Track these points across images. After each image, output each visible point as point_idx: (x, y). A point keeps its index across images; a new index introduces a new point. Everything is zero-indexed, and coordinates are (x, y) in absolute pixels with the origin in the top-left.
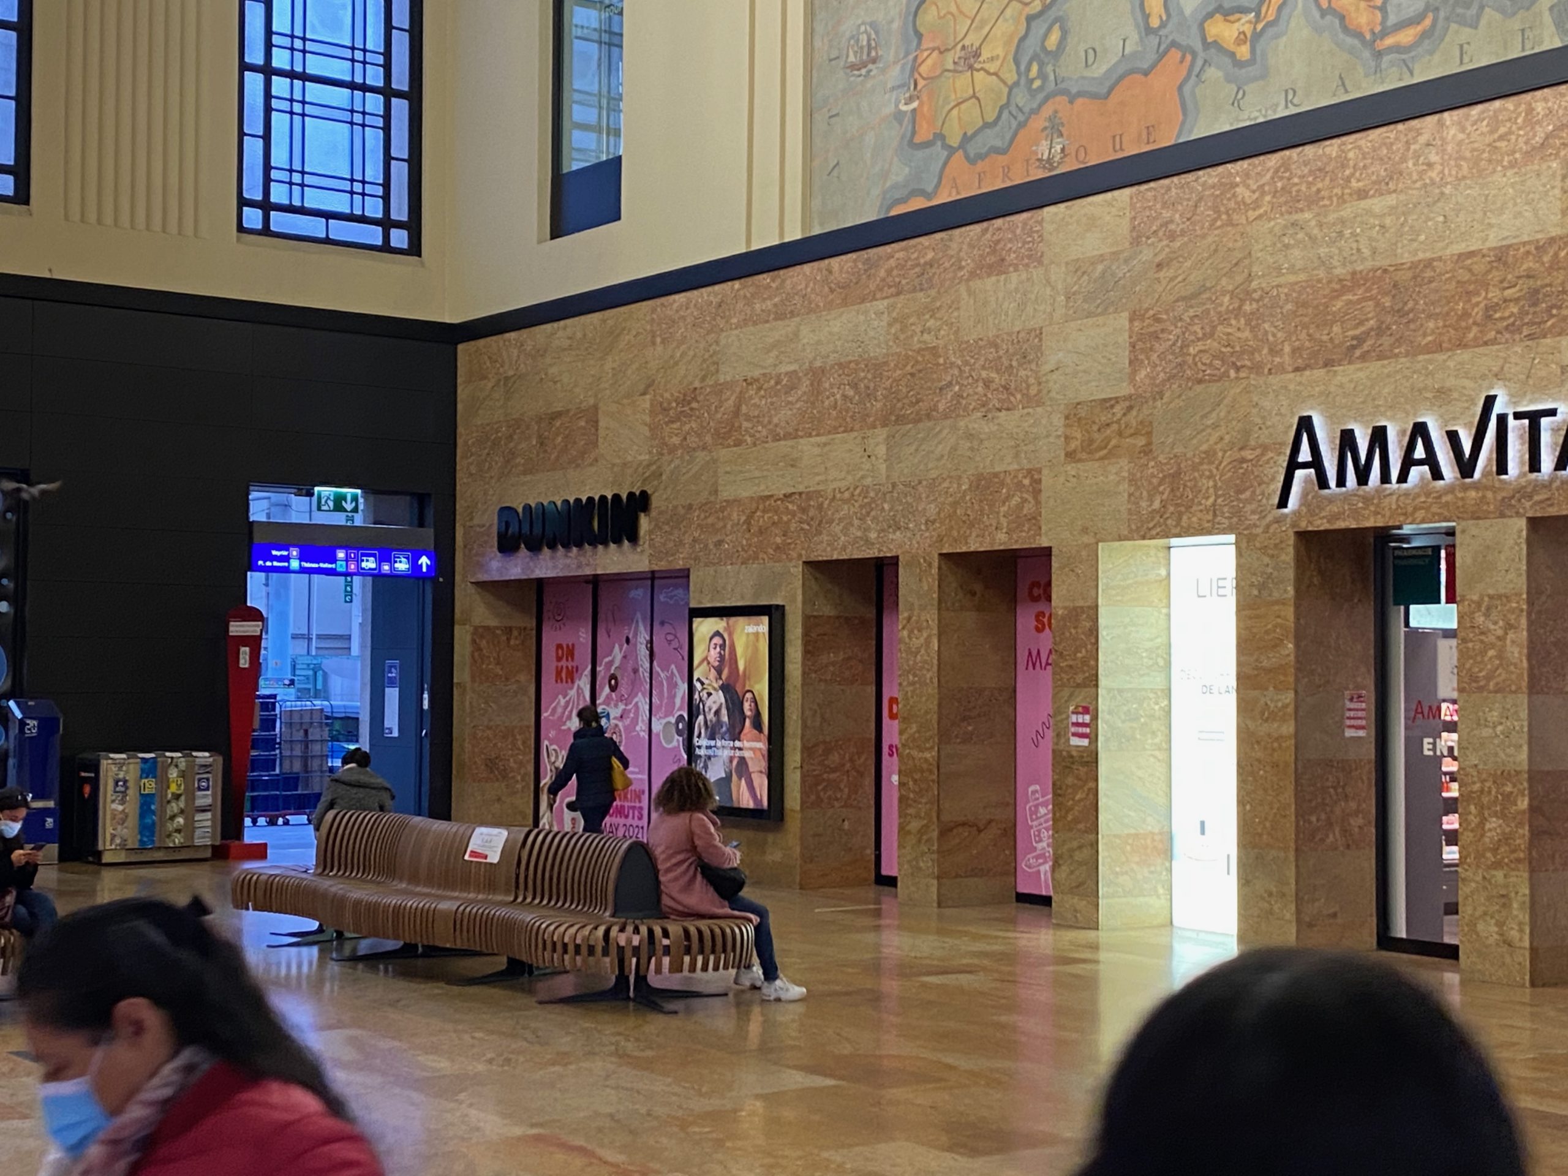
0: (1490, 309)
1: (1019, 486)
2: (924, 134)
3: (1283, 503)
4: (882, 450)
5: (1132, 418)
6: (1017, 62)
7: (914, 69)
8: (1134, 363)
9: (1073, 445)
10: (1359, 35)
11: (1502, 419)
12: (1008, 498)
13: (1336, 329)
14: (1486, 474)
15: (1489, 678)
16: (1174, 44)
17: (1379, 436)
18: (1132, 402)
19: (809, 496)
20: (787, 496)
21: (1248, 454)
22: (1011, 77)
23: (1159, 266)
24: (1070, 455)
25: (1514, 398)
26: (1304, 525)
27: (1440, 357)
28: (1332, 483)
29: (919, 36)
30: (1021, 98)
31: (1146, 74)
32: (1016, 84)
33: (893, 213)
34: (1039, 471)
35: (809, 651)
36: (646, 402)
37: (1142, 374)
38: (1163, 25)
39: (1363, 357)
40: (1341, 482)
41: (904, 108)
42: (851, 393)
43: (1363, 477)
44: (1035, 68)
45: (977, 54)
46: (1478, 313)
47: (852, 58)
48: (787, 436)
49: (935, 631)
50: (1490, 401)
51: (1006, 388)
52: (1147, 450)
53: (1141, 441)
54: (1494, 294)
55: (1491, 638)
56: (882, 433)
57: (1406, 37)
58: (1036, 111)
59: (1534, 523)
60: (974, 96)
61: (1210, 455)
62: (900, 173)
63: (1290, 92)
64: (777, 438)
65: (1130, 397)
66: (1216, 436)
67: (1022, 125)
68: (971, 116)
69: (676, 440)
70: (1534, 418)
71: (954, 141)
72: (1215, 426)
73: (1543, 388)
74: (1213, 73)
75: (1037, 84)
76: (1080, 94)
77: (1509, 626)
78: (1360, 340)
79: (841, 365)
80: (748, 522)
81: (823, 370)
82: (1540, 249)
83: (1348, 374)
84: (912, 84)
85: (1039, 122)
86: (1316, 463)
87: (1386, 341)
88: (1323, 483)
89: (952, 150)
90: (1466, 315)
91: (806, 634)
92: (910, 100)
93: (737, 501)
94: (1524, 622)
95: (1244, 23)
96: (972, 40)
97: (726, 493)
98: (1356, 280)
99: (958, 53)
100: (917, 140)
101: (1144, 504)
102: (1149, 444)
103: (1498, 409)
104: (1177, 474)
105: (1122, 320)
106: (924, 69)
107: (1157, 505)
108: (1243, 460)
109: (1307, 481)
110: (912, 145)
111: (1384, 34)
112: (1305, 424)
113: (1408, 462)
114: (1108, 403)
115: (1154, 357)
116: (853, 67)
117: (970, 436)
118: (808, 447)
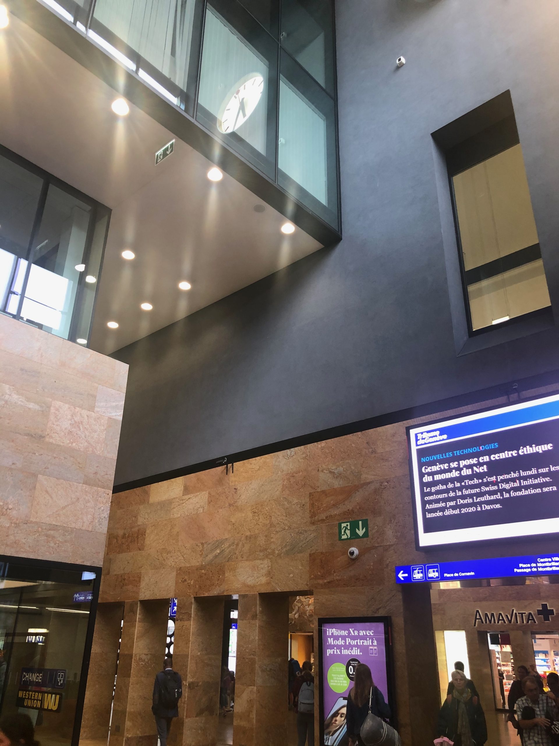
0: (510, 595)
3: (475, 625)
5: (440, 608)
8: (440, 597)
11: (516, 614)
13: (481, 595)
14: (514, 622)
17: (492, 615)
25: (517, 611)
26: (479, 630)
27: (502, 602)
28: (484, 622)
37: (442, 600)
39: (487, 601)
40: (486, 622)
43: (490, 621)
46: (508, 595)
50: (513, 610)
53: (442, 612)
61: (457, 615)
65: (440, 603)
66: (458, 612)
70: (522, 613)
73: (522, 610)
83: (484, 603)
86: (481, 618)
87: (491, 598)
88: (483, 623)
101: (444, 624)
102: (445, 613)
103: (515, 612)
104: (451, 618)
108: (466, 617)
109: (478, 621)
112: (478, 611)
113: (499, 620)
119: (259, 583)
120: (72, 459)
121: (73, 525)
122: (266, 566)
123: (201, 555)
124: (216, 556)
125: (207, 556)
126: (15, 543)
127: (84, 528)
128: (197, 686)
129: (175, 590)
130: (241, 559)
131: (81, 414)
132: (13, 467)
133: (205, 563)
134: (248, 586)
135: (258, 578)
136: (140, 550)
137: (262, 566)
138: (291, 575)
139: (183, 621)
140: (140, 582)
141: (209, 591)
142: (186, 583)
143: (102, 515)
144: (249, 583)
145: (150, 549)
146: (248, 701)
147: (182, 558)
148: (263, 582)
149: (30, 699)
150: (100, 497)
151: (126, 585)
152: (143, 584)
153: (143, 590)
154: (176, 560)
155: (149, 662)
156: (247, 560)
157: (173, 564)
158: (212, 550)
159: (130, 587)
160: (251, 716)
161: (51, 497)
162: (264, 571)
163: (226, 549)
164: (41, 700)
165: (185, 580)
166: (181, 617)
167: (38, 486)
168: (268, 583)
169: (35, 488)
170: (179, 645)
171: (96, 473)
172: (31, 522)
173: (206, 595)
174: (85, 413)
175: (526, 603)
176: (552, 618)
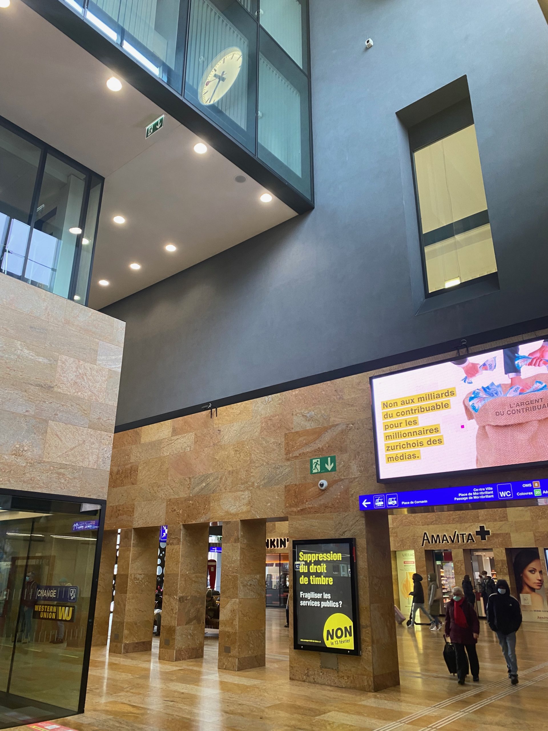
0: (454, 519)
3: (423, 545)
5: (394, 531)
8: (393, 522)
11: (458, 535)
13: (429, 520)
14: (456, 542)
15: (459, 572)
17: (438, 536)
21: (415, 537)
25: (458, 532)
26: (426, 549)
27: (446, 525)
28: (431, 543)
37: (395, 524)
39: (434, 524)
40: (432, 542)
43: (436, 542)
46: (452, 519)
50: (455, 532)
52: (396, 536)
54: (454, 517)
55: (459, 567)
59: (463, 550)
61: (408, 537)
65: (393, 528)
66: (409, 535)
70: (463, 535)
72: (409, 533)
73: (463, 531)
77: (461, 565)
78: (433, 522)
83: (431, 526)
86: (428, 539)
87: (437, 522)
88: (429, 543)
90: (450, 519)
94: (464, 564)
101: (397, 545)
102: (397, 535)
104: (403, 540)
107: (399, 545)
109: (426, 542)
112: (425, 533)
113: (443, 540)
115: (397, 522)
119: (240, 511)
120: (78, 406)
121: (81, 464)
122: (247, 497)
123: (189, 488)
124: (202, 489)
125: (194, 489)
126: (31, 479)
127: (90, 467)
128: (186, 600)
129: (166, 519)
130: (224, 491)
131: (84, 366)
132: (27, 414)
133: (192, 495)
134: (231, 514)
135: (239, 507)
136: (133, 484)
137: (243, 497)
138: (269, 504)
139: (173, 545)
140: (133, 511)
141: (196, 519)
142: (175, 512)
143: (106, 455)
144: (233, 512)
145: (142, 483)
146: (231, 611)
147: (172, 491)
148: (244, 510)
149: (46, 612)
150: (103, 439)
151: (121, 515)
152: (136, 514)
153: (136, 519)
154: (166, 493)
155: (143, 580)
156: (230, 492)
157: (164, 496)
158: (198, 484)
159: (125, 517)
160: (234, 623)
161: (61, 440)
162: (245, 501)
163: (211, 483)
164: (56, 612)
165: (175, 510)
166: (171, 542)
167: (49, 431)
168: (248, 512)
169: (46, 432)
170: (170, 566)
171: (99, 419)
172: (44, 462)
173: (194, 522)
174: (88, 365)
175: (467, 525)
176: (488, 537)
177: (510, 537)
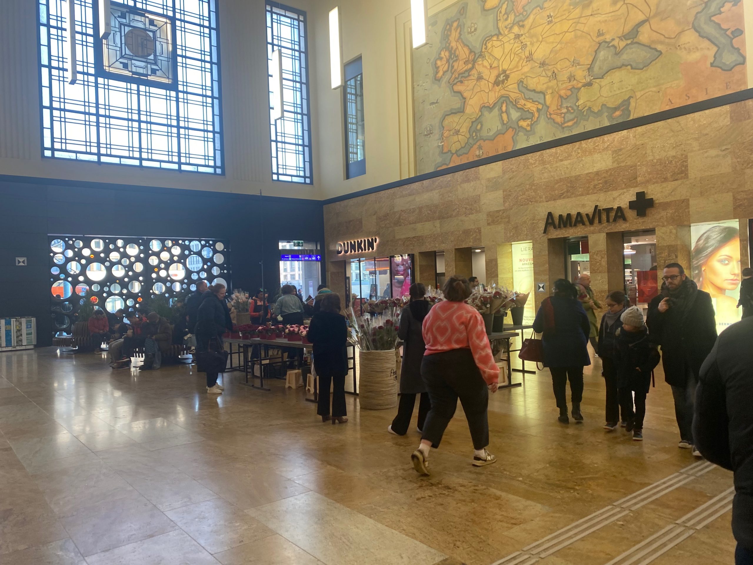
1: (476, 232)
2: (445, 150)
3: (544, 232)
4: (438, 225)
5: (505, 215)
6: (469, 132)
7: (442, 135)
8: (504, 202)
9: (489, 222)
10: (558, 124)
11: (599, 211)
12: (473, 234)
13: (556, 192)
15: (598, 269)
16: (510, 127)
17: (569, 216)
18: (504, 211)
19: (420, 237)
20: (414, 237)
21: (535, 222)
22: (468, 136)
23: (510, 179)
24: (489, 224)
25: (601, 206)
26: (550, 238)
28: (557, 227)
29: (443, 127)
30: (471, 141)
31: (504, 134)
32: (469, 138)
33: (438, 169)
34: (481, 228)
35: (421, 274)
36: (375, 217)
37: (507, 204)
38: (507, 122)
40: (559, 227)
41: (440, 144)
42: (429, 212)
43: (565, 225)
44: (474, 134)
45: (459, 131)
47: (425, 133)
48: (413, 223)
49: (454, 266)
50: (596, 206)
51: (471, 209)
52: (508, 222)
53: (507, 220)
54: (596, 182)
55: (598, 261)
56: (438, 221)
57: (570, 124)
58: (475, 144)
59: (607, 234)
60: (458, 141)
62: (439, 160)
63: (541, 138)
64: (410, 224)
65: (503, 210)
67: (471, 147)
68: (457, 146)
69: (383, 226)
70: (607, 210)
71: (454, 152)
73: (609, 203)
74: (521, 134)
75: (475, 138)
76: (486, 140)
77: (602, 258)
79: (427, 206)
80: (404, 244)
81: (422, 207)
82: (607, 171)
83: (560, 202)
84: (442, 138)
85: (476, 147)
86: (553, 222)
87: (569, 194)
88: (555, 227)
89: (453, 154)
90: (589, 187)
91: (420, 269)
92: (442, 142)
93: (400, 239)
94: (606, 256)
95: (529, 122)
96: (457, 128)
97: (397, 237)
98: (561, 180)
99: (454, 131)
100: (444, 152)
102: (509, 220)
103: (598, 208)
105: (501, 192)
106: (445, 135)
107: (512, 234)
108: (534, 223)
110: (443, 153)
111: (565, 123)
112: (549, 214)
113: (576, 221)
114: (498, 211)
115: (510, 200)
116: (426, 135)
117: (462, 221)
118: (419, 226)
175: (615, 194)
176: (650, 210)
177: (688, 206)
